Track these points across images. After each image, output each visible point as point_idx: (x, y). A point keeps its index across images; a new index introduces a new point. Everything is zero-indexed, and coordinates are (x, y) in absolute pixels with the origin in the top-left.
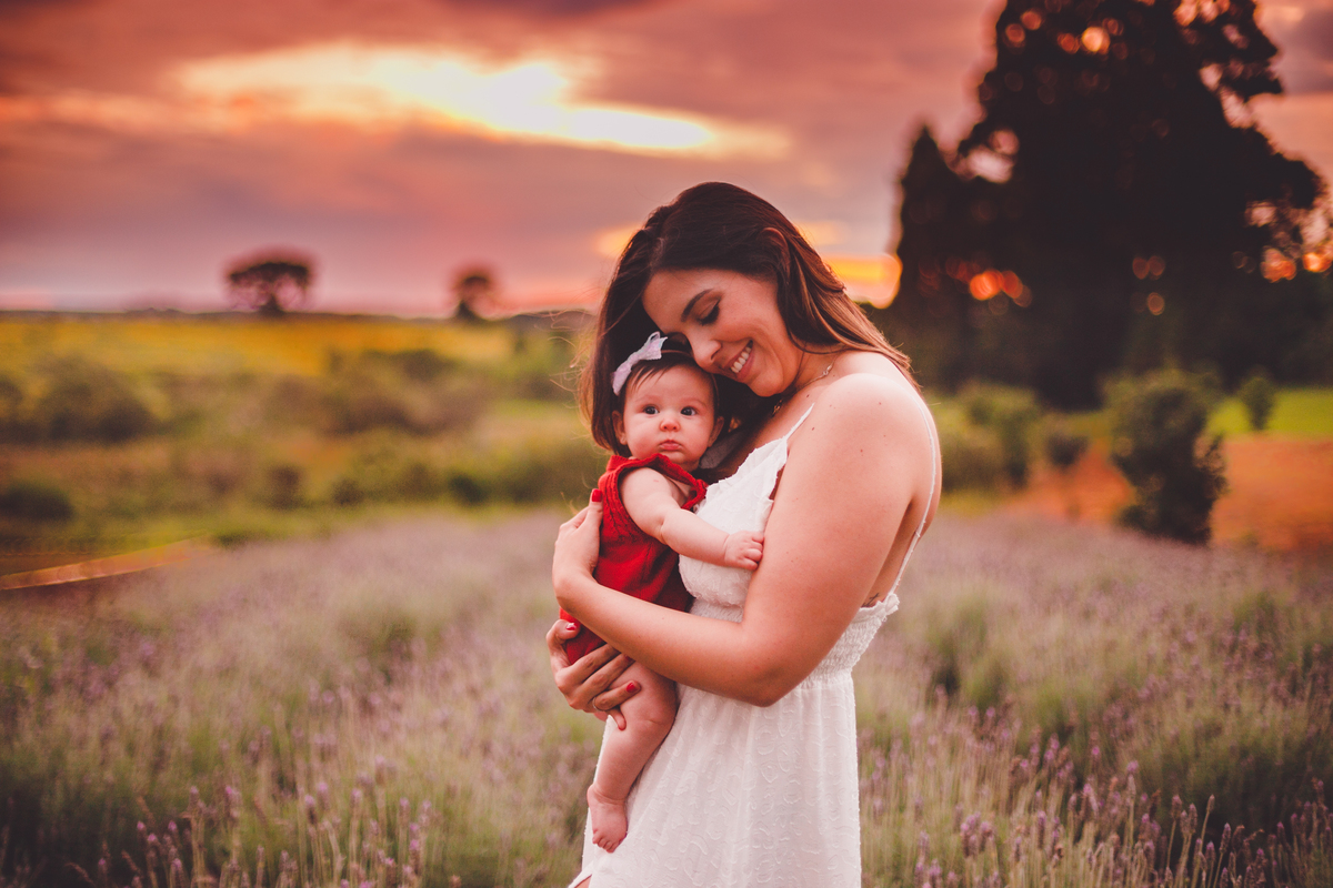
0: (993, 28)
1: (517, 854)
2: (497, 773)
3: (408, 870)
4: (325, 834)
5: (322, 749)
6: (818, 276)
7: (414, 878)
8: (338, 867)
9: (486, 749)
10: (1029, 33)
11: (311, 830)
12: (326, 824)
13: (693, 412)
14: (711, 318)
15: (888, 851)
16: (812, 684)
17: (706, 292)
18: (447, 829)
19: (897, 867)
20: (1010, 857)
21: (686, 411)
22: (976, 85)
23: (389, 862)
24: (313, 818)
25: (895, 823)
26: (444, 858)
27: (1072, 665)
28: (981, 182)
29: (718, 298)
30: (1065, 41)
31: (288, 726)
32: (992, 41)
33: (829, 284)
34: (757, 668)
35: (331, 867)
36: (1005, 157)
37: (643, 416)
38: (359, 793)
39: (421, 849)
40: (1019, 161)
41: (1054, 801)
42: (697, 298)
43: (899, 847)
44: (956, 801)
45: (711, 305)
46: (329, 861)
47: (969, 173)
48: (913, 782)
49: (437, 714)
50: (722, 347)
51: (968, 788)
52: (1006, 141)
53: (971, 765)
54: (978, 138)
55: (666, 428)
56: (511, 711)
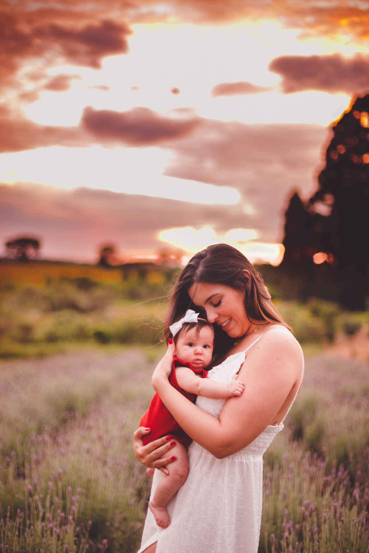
0: (325, 151)
1: (116, 507)
2: (109, 473)
3: (70, 518)
4: (36, 502)
5: (36, 461)
6: (261, 292)
7: (72, 522)
8: (41, 515)
9: (105, 463)
10: (340, 155)
11: (30, 499)
12: (36, 497)
13: (208, 347)
14: (217, 305)
15: (271, 512)
16: (250, 458)
17: (217, 294)
18: (87, 496)
19: (275, 518)
20: (322, 520)
21: (205, 347)
22: (317, 175)
23: (63, 514)
24: (31, 495)
25: (274, 499)
26: (86, 509)
27: (351, 429)
28: (319, 216)
29: (222, 297)
30: (355, 159)
31: (22, 443)
32: (324, 158)
33: (265, 296)
34: (223, 441)
35: (38, 515)
36: (329, 205)
37: (187, 347)
38: (51, 484)
39: (76, 510)
40: (334, 207)
41: (341, 494)
42: (213, 296)
43: (275, 509)
44: (300, 490)
45: (218, 300)
46: (37, 512)
47: (314, 212)
48: (282, 483)
49: (86, 445)
50: (219, 317)
51: (305, 485)
52: (329, 199)
53: (307, 477)
54: (318, 197)
55: (197, 354)
56: (116, 444)
